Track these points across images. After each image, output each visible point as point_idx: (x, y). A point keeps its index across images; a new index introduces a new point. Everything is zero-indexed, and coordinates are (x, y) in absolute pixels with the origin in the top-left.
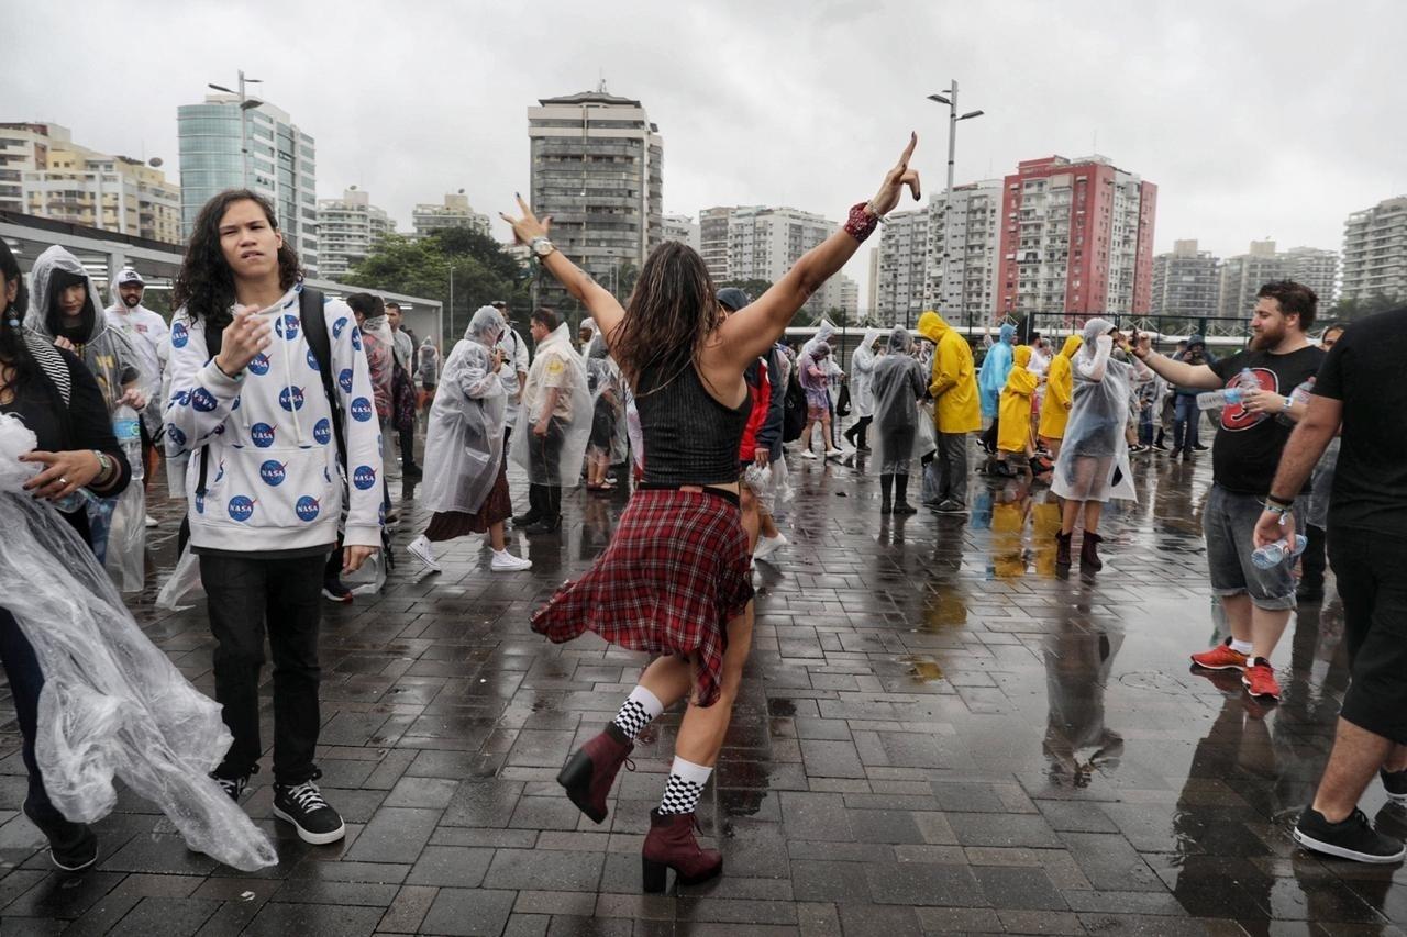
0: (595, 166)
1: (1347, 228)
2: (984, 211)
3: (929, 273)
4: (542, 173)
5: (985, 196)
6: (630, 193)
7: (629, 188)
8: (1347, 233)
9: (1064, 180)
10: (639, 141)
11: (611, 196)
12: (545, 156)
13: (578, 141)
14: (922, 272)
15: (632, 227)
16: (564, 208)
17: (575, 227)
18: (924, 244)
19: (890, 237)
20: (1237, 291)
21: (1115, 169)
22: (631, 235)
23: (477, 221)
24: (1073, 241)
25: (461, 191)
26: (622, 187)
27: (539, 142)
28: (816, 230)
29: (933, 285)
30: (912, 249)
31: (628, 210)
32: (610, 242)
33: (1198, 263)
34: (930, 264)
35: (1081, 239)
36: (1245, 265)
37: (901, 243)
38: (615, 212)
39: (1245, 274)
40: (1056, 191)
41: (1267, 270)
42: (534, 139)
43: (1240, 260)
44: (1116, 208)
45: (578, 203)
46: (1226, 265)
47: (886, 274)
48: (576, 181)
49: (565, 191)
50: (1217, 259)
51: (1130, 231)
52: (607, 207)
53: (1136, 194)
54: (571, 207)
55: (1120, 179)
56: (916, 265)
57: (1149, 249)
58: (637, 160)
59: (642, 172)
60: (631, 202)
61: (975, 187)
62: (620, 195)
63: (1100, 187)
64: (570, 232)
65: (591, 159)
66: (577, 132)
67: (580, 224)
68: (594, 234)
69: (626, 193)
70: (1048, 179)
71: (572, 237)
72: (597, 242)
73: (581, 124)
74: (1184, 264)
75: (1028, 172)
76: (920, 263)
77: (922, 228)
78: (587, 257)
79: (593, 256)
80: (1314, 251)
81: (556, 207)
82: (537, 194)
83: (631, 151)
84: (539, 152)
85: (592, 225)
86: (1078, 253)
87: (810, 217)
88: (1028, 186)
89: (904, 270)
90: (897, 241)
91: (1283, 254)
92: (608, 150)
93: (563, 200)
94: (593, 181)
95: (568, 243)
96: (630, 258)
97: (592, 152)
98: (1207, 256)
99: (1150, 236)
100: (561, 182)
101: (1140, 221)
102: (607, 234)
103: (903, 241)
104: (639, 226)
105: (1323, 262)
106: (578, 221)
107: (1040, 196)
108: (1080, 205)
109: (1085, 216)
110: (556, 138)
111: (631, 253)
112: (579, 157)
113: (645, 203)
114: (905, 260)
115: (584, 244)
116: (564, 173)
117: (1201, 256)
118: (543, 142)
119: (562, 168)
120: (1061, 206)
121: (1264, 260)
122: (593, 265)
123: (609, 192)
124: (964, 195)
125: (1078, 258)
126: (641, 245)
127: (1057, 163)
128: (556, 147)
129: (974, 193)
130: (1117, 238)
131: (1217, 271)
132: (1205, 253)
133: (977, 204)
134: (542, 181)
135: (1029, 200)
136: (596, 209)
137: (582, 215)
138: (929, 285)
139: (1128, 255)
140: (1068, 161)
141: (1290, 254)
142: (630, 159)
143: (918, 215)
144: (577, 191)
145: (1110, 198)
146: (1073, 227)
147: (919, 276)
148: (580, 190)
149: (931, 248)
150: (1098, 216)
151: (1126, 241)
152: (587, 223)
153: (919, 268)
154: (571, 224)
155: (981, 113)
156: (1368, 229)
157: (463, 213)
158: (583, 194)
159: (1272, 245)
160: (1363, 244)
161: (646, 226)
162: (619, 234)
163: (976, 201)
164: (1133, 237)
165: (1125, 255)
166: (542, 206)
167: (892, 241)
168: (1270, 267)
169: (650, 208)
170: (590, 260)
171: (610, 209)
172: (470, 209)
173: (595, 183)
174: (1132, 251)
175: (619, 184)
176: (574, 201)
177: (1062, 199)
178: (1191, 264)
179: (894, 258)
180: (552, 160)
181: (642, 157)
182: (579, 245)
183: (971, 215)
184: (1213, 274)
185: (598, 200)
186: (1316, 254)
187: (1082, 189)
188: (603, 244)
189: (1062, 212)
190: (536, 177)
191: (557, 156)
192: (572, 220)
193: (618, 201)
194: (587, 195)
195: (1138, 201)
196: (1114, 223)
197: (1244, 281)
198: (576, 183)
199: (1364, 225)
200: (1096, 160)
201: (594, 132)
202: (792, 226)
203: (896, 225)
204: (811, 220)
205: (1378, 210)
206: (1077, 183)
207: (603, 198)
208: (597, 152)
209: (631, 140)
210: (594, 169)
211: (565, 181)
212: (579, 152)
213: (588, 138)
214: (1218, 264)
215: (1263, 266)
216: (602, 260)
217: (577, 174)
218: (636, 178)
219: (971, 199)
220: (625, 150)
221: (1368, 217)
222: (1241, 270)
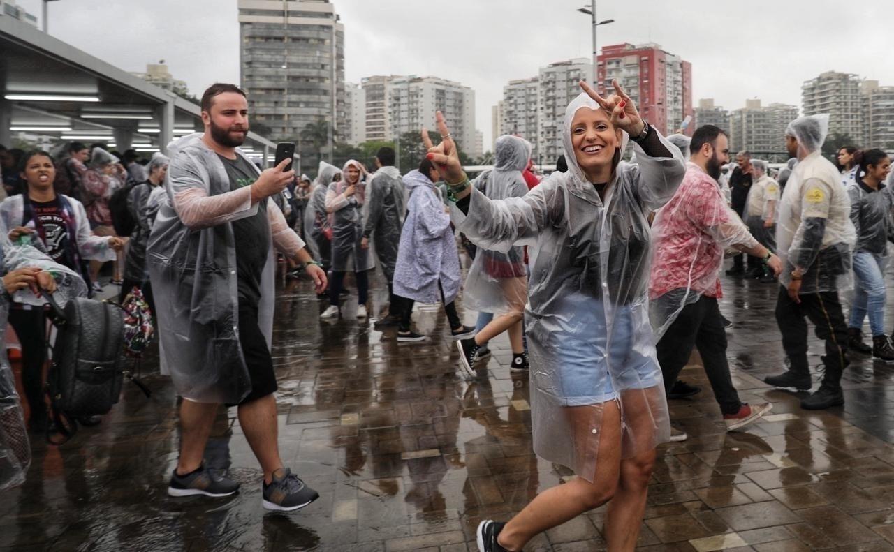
0: (294, 46)
1: (802, 91)
2: (578, 80)
3: (542, 124)
4: (250, 50)
5: (578, 70)
6: (323, 66)
7: (323, 63)
8: (803, 94)
9: (633, 60)
10: (329, 27)
11: (308, 68)
12: (252, 37)
13: (279, 26)
14: (535, 123)
15: (325, 92)
16: (268, 77)
17: (277, 92)
18: (535, 103)
19: (510, 98)
20: (741, 132)
21: (665, 52)
22: (324, 98)
23: (177, 86)
24: (643, 101)
25: (162, 62)
26: (316, 61)
27: (247, 27)
28: (455, 93)
29: (545, 133)
30: (527, 107)
31: (321, 79)
32: (307, 104)
33: (716, 114)
34: (543, 118)
35: (647, 100)
36: (744, 116)
37: (518, 102)
38: (311, 81)
39: (744, 121)
40: (628, 67)
41: (757, 118)
42: (242, 24)
43: (741, 112)
44: (668, 79)
45: (281, 74)
46: (732, 115)
47: (509, 125)
48: (278, 57)
49: (269, 64)
50: (727, 112)
51: (678, 94)
52: (304, 77)
53: (679, 69)
54: (274, 77)
55: (669, 59)
56: (530, 118)
57: (690, 105)
58: (328, 41)
59: (332, 51)
60: (324, 73)
61: (569, 64)
62: (315, 68)
63: (657, 65)
64: (274, 96)
65: (290, 40)
66: (279, 20)
67: (281, 90)
68: (294, 98)
69: (320, 67)
70: (623, 59)
71: (276, 100)
72: (296, 104)
73: (282, 13)
74: (707, 115)
75: (608, 53)
76: (533, 117)
77: (533, 92)
78: (289, 115)
79: (294, 115)
80: (783, 105)
81: (263, 76)
82: (245, 66)
83: (323, 35)
84: (247, 34)
85: (293, 90)
86: (646, 109)
87: (451, 84)
88: (609, 63)
89: (522, 122)
90: (516, 101)
91: (765, 108)
92: (305, 33)
93: (268, 71)
94: (293, 57)
95: (272, 105)
96: (323, 116)
97: (290, 35)
98: (720, 110)
99: (690, 97)
100: (267, 57)
101: (683, 88)
102: (304, 98)
103: (520, 101)
104: (330, 92)
105: (790, 113)
106: (281, 87)
107: (618, 70)
108: (645, 76)
109: (648, 84)
110: (261, 24)
111: (324, 112)
112: (281, 39)
113: (335, 73)
114: (522, 115)
115: (286, 105)
116: (268, 51)
117: (716, 110)
118: (250, 26)
119: (267, 47)
120: (632, 77)
121: (755, 112)
122: (294, 122)
123: (306, 65)
124: (564, 68)
125: (646, 112)
126: (332, 106)
127: (627, 48)
128: (261, 30)
129: (570, 67)
130: (670, 98)
131: (727, 119)
132: (719, 107)
133: (573, 75)
134: (250, 56)
135: (610, 73)
136: (295, 78)
137: (284, 83)
138: (542, 133)
139: (678, 110)
140: (633, 47)
141: (770, 108)
142: (322, 41)
143: (530, 82)
144: (279, 64)
145: (663, 71)
146: (642, 92)
147: (533, 126)
148: (282, 63)
149: (542, 106)
150: (657, 84)
151: (676, 100)
152: (288, 89)
153: (533, 120)
154: (275, 89)
155: (612, 21)
156: (816, 91)
157: (164, 79)
158: (284, 67)
159: (759, 102)
160: (813, 101)
161: (335, 92)
162: (315, 98)
163: (572, 73)
164: (680, 97)
165: (676, 110)
166: (250, 76)
167: (512, 101)
168: (759, 116)
169: (337, 77)
170: (291, 118)
171: (307, 79)
172: (170, 76)
173: (294, 59)
174: (680, 107)
175: (314, 60)
176: (277, 72)
177: (634, 72)
178: (711, 115)
179: (514, 113)
180: (258, 40)
181: (332, 40)
182: (281, 106)
183: (570, 83)
184: (725, 121)
185: (296, 72)
186: (785, 108)
187: (645, 66)
188: (302, 105)
189: (634, 81)
190: (245, 53)
191: (262, 37)
192: (275, 86)
193: (314, 73)
194: (288, 68)
195: (680, 74)
196: (668, 89)
197: (744, 126)
198: (279, 58)
199: (813, 89)
200: (652, 46)
201: (293, 20)
202: (437, 90)
203: (514, 90)
204: (451, 86)
205: (820, 79)
206: (641, 62)
207: (302, 70)
208: (295, 35)
209: (323, 27)
210: (293, 48)
211: (269, 57)
212: (280, 35)
213: (288, 25)
214: (728, 114)
215: (755, 116)
216: (301, 118)
217: (279, 51)
218: (327, 55)
219: (569, 72)
220: (318, 34)
221: (814, 84)
222: (742, 118)
